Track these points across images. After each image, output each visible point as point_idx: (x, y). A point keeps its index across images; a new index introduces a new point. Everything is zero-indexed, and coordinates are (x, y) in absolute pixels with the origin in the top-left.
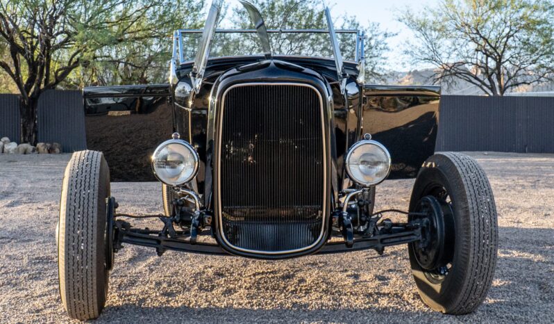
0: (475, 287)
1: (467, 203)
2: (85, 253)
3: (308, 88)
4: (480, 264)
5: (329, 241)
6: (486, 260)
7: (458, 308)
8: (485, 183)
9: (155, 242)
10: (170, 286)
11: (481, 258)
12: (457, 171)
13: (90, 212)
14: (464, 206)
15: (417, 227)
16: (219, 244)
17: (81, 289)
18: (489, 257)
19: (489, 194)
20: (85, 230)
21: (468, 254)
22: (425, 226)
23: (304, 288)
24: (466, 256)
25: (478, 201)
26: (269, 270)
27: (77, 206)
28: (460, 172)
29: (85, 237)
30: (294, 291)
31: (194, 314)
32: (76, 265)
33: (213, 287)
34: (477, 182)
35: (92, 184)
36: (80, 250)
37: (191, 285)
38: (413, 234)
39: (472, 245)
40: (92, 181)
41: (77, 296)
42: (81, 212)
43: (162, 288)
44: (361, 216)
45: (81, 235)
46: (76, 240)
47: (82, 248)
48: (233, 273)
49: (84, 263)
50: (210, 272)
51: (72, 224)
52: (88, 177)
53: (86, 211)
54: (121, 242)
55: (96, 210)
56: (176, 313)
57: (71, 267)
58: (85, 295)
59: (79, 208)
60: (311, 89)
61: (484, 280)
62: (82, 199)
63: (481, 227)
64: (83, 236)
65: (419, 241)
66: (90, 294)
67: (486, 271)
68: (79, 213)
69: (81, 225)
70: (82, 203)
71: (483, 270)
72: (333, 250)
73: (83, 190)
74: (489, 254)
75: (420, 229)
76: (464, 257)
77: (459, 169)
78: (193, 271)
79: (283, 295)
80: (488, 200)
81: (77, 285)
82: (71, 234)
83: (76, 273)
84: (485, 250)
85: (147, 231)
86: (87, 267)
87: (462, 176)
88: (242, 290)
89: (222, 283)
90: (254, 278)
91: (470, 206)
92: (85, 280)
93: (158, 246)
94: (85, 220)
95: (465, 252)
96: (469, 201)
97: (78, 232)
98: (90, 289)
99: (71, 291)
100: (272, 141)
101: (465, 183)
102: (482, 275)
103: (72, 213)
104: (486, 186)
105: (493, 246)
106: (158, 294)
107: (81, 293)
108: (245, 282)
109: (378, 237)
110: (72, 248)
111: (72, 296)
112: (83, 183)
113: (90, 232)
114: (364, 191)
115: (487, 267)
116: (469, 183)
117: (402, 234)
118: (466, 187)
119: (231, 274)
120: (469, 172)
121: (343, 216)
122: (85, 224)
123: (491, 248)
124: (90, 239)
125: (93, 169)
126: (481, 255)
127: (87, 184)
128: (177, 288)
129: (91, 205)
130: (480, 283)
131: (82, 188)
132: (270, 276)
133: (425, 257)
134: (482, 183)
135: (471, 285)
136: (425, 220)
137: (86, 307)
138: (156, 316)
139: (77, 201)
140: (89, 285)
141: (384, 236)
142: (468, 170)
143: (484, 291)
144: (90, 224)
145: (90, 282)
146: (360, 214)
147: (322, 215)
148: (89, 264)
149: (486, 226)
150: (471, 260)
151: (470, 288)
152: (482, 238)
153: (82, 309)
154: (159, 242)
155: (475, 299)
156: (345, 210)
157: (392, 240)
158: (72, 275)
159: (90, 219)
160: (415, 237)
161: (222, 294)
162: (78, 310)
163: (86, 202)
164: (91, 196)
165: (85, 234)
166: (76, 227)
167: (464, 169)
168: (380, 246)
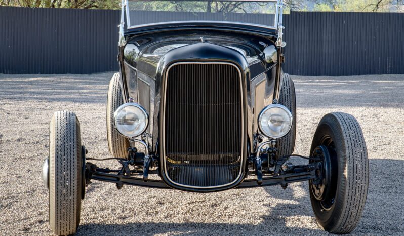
0: (350, 214)
1: (345, 153)
2: (69, 188)
3: (231, 66)
4: (353, 197)
5: (245, 179)
6: (358, 194)
7: (340, 229)
8: (360, 138)
9: (116, 179)
10: (123, 211)
11: (354, 192)
12: (341, 129)
13: (72, 158)
14: (343, 155)
15: (312, 169)
16: (163, 181)
17: (66, 214)
18: (360, 192)
19: (362, 146)
20: (69, 172)
21: (344, 190)
22: (319, 168)
23: (227, 214)
24: (343, 191)
25: (354, 151)
26: (201, 200)
27: (63, 154)
28: (343, 129)
29: (69, 177)
30: (220, 216)
31: (145, 232)
32: (63, 196)
33: (157, 213)
34: (355, 137)
35: (72, 138)
36: (66, 186)
37: (139, 211)
38: (309, 174)
39: (348, 184)
40: (72, 135)
41: (62, 219)
42: (66, 159)
43: (117, 213)
44: (270, 160)
45: (66, 175)
46: (63, 179)
47: (67, 184)
48: (172, 202)
49: (69, 195)
50: (154, 200)
51: (60, 167)
52: (69, 133)
53: (69, 157)
54: (90, 179)
55: (76, 157)
56: (131, 232)
57: (60, 198)
58: (69, 217)
59: (64, 156)
60: (233, 66)
61: (357, 208)
62: (66, 149)
63: (355, 170)
64: (67, 176)
65: (314, 179)
66: (72, 216)
67: (358, 202)
68: (64, 160)
69: (66, 168)
70: (66, 152)
71: (356, 201)
72: (249, 185)
73: (66, 143)
74: (360, 190)
75: (315, 170)
76: (342, 192)
77: (342, 127)
78: (140, 201)
79: (211, 219)
80: (362, 151)
81: (63, 210)
82: (59, 174)
83: (63, 202)
84: (357, 187)
85: (108, 170)
86: (70, 198)
87: (344, 132)
88: (180, 215)
89: (164, 209)
90: (189, 206)
91: (348, 155)
92: (69, 207)
93: (118, 182)
94: (69, 164)
95: (343, 188)
96: (347, 151)
97: (64, 173)
98: (72, 213)
99: (59, 215)
100: (203, 105)
101: (345, 138)
102: (355, 204)
103: (59, 159)
104: (361, 141)
105: (363, 184)
106: (115, 218)
107: (65, 216)
108: (182, 209)
109: (283, 177)
110: (60, 184)
111: (59, 218)
112: (66, 137)
113: (72, 172)
114: (272, 142)
115: (359, 199)
116: (349, 138)
117: (301, 174)
118: (346, 141)
119: (171, 202)
120: (349, 129)
121: (256, 161)
122: (69, 167)
123: (362, 186)
124: (72, 178)
125: (72, 127)
126: (354, 191)
127: (69, 138)
128: (129, 213)
129: (72, 154)
130: (354, 211)
131: (65, 141)
132: (202, 205)
133: (318, 191)
134: (357, 138)
135: (347, 212)
136: (319, 163)
137: (68, 226)
138: (117, 233)
139: (63, 151)
140: (72, 210)
141: (287, 175)
142: (349, 128)
143: (358, 216)
144: (72, 167)
145: (72, 208)
146: (270, 159)
147: (240, 160)
148: (72, 195)
149: (358, 170)
150: (347, 194)
151: (346, 214)
152: (355, 178)
153: (65, 227)
154: (118, 179)
155: (351, 222)
156: (258, 156)
157: (294, 178)
158: (59, 203)
159: (72, 164)
160: (311, 176)
161: (165, 218)
162: (62, 228)
163: (69, 151)
164: (72, 147)
165: (69, 175)
166: (63, 169)
167: (346, 126)
168: (284, 183)
